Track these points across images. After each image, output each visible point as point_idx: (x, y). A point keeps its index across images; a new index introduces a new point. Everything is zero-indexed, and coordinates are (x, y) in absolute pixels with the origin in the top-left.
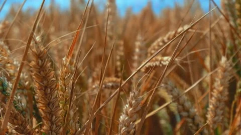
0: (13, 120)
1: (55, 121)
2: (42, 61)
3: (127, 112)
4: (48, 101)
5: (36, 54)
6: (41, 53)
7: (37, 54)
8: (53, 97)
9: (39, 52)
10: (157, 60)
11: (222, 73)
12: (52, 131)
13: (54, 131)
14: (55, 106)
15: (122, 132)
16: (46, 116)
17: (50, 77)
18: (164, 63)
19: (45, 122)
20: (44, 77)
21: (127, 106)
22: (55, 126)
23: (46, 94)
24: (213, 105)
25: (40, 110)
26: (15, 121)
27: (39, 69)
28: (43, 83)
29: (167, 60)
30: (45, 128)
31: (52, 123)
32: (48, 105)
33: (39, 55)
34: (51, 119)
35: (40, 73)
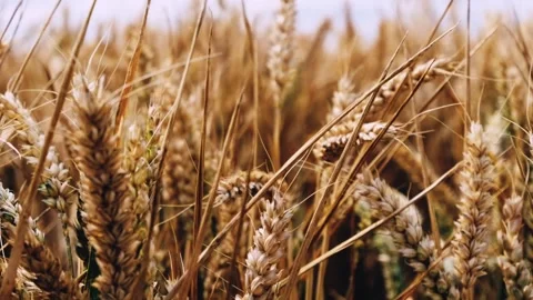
0: (30, 261)
1: (124, 263)
2: (99, 130)
3: (261, 244)
4: (110, 219)
5: (87, 115)
6: (97, 112)
7: (90, 114)
8: (120, 211)
9: (93, 111)
12: (116, 285)
13: (122, 285)
14: (124, 232)
15: (253, 287)
16: (105, 253)
17: (116, 166)
18: (366, 137)
19: (101, 264)
20: (102, 166)
21: (262, 231)
22: (123, 274)
23: (104, 204)
24: (463, 232)
25: (91, 239)
26: (35, 262)
27: (93, 148)
28: (100, 179)
29: (372, 130)
30: (100, 278)
31: (118, 269)
32: (109, 227)
33: (94, 115)
34: (116, 260)
35: (94, 156)
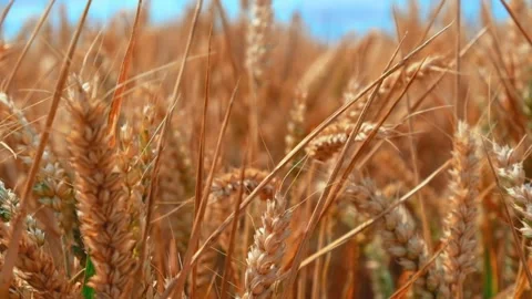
0: (23, 260)
1: (119, 263)
2: (93, 130)
3: (261, 243)
5: (81, 116)
6: (91, 111)
7: (84, 114)
8: (114, 210)
9: (87, 110)
10: (340, 131)
11: (464, 158)
12: (111, 285)
13: (117, 285)
14: (118, 231)
16: (100, 253)
19: (96, 264)
20: (96, 165)
21: (262, 230)
22: (118, 274)
23: (99, 203)
24: (452, 229)
25: (86, 238)
26: (28, 261)
27: (86, 148)
28: (95, 179)
30: (95, 278)
31: (112, 268)
32: (104, 227)
33: (88, 116)
34: (111, 259)
35: (87, 156)
